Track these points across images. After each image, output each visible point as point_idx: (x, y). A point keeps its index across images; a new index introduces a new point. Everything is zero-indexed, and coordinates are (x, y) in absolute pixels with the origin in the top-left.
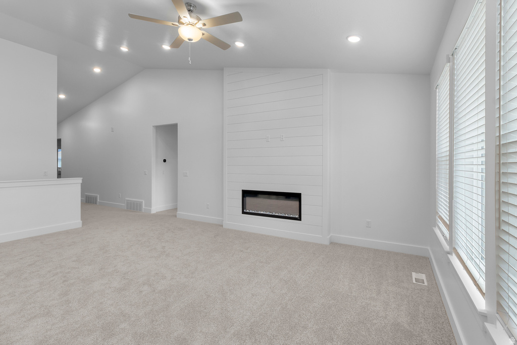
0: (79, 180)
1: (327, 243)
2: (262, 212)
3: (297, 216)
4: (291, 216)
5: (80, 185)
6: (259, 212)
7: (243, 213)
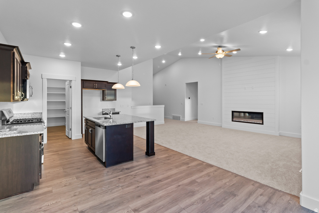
0: (164, 106)
1: (278, 135)
2: (242, 121)
3: (261, 123)
4: (258, 123)
5: (164, 108)
6: (241, 121)
7: (232, 121)
